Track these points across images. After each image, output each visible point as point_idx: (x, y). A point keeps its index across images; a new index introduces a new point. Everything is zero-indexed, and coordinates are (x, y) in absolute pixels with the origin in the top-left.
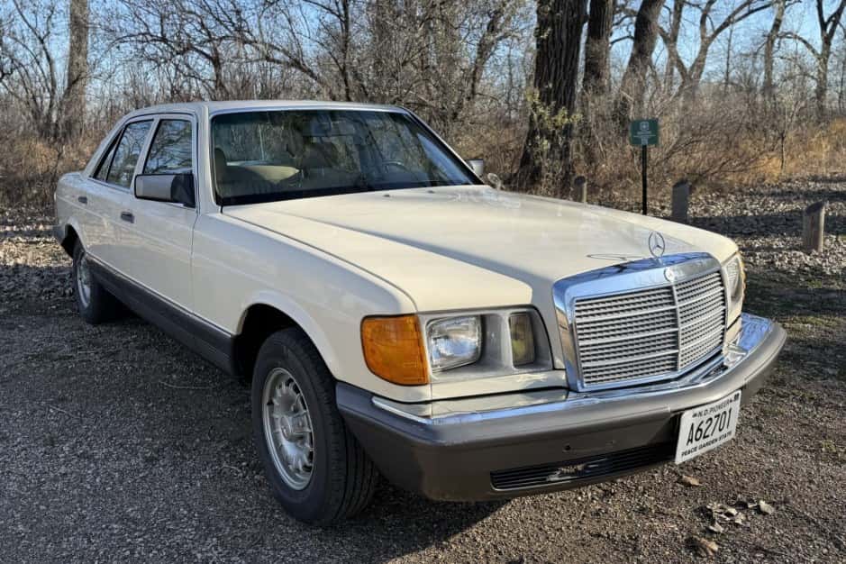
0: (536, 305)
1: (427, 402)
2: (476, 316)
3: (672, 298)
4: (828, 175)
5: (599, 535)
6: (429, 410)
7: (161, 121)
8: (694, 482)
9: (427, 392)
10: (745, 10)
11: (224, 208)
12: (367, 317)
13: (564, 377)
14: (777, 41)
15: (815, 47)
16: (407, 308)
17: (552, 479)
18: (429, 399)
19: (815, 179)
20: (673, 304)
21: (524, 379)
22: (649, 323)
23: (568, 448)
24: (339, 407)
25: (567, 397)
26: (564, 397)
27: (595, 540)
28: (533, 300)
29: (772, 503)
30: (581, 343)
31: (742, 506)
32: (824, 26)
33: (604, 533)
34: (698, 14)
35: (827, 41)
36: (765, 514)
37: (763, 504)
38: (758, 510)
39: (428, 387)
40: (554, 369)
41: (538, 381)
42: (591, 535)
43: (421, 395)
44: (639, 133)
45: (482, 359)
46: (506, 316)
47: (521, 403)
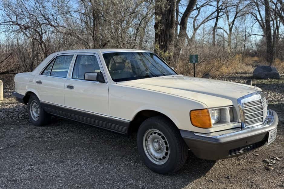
0: (234, 105)
1: (211, 133)
2: (218, 109)
3: (261, 102)
4: (240, 72)
5: (243, 169)
6: (211, 134)
7: (78, 55)
8: (258, 155)
9: (211, 130)
10: (207, 20)
11: (117, 82)
12: (191, 111)
13: (240, 124)
14: (216, 29)
15: (227, 32)
16: (205, 107)
17: (240, 152)
18: (211, 132)
19: (237, 73)
20: (261, 104)
21: (232, 125)
22: (257, 109)
23: (246, 142)
24: (183, 137)
25: (241, 129)
26: (240, 130)
27: (243, 170)
28: (233, 104)
29: (279, 158)
30: (246, 115)
31: (273, 159)
32: (229, 25)
33: (244, 168)
34: (193, 20)
35: (231, 29)
36: (279, 160)
37: (277, 158)
38: (277, 159)
39: (211, 129)
40: (239, 122)
41: (235, 126)
42: (241, 169)
43: (209, 131)
44: (192, 59)
45: (220, 121)
46: (228, 108)
47: (231, 132)
